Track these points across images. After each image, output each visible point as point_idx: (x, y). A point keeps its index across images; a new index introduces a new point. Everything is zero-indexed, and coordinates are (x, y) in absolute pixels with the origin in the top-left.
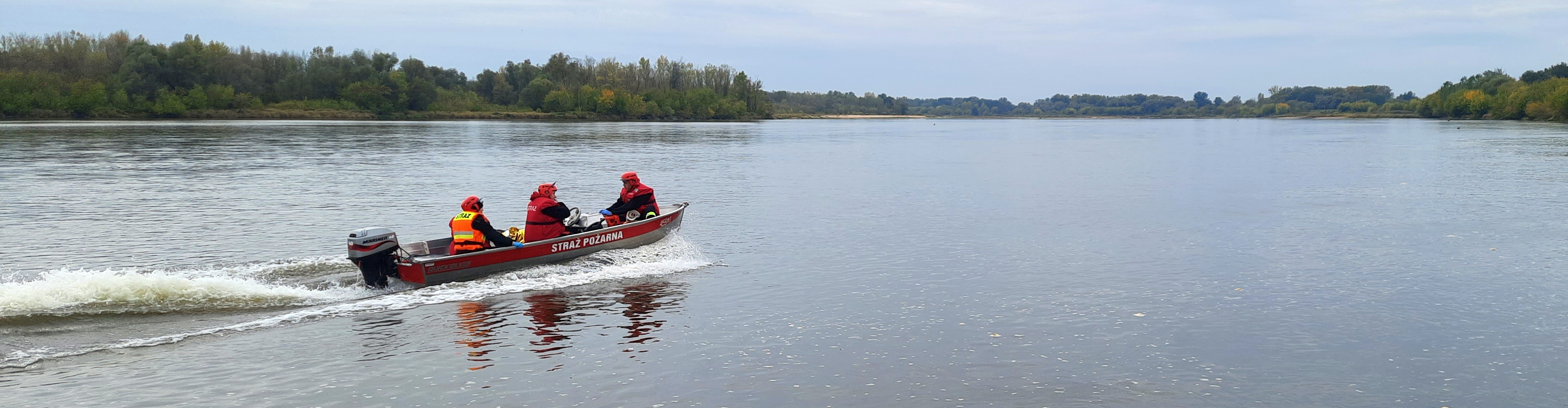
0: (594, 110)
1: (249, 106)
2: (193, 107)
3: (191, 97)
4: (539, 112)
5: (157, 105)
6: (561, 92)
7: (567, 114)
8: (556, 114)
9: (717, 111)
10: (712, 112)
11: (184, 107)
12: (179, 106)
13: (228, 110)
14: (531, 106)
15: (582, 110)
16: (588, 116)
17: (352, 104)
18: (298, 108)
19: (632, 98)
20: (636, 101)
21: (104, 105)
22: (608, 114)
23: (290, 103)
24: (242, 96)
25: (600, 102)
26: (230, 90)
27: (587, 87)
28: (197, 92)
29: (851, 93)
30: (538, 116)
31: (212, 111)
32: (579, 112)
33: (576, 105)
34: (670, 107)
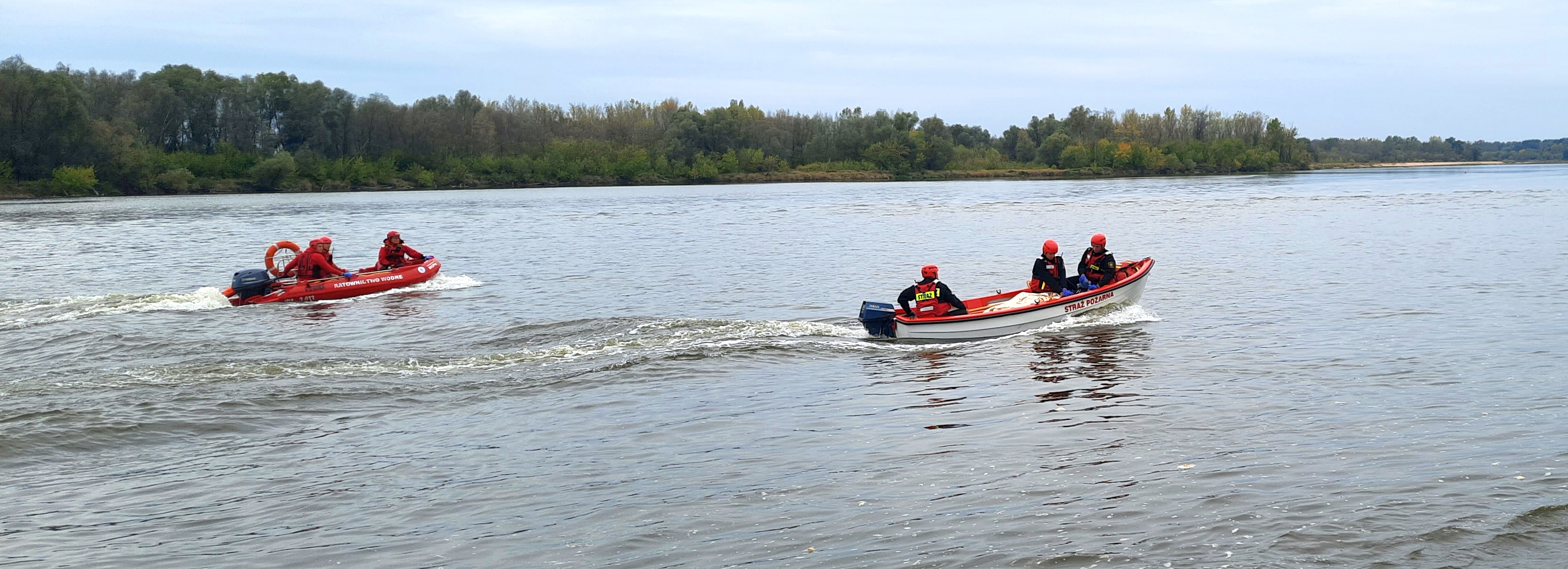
0: (1110, 165)
1: (776, 169)
2: (727, 171)
3: (724, 161)
4: (1054, 169)
5: (693, 169)
6: (1078, 147)
7: (1082, 171)
8: (1071, 171)
9: (1245, 162)
10: (1238, 164)
11: (716, 171)
12: (713, 171)
13: (757, 174)
14: (1047, 163)
15: (1098, 165)
16: (1103, 172)
17: (872, 165)
18: (821, 170)
19: (1151, 151)
20: (1154, 155)
21: (647, 171)
22: (1124, 169)
23: (815, 165)
24: (771, 159)
25: (1116, 156)
26: (760, 153)
27: (1104, 142)
28: (730, 157)
29: (1413, 138)
30: (1053, 173)
31: (742, 175)
32: (1094, 168)
33: (1092, 161)
34: (1192, 160)
